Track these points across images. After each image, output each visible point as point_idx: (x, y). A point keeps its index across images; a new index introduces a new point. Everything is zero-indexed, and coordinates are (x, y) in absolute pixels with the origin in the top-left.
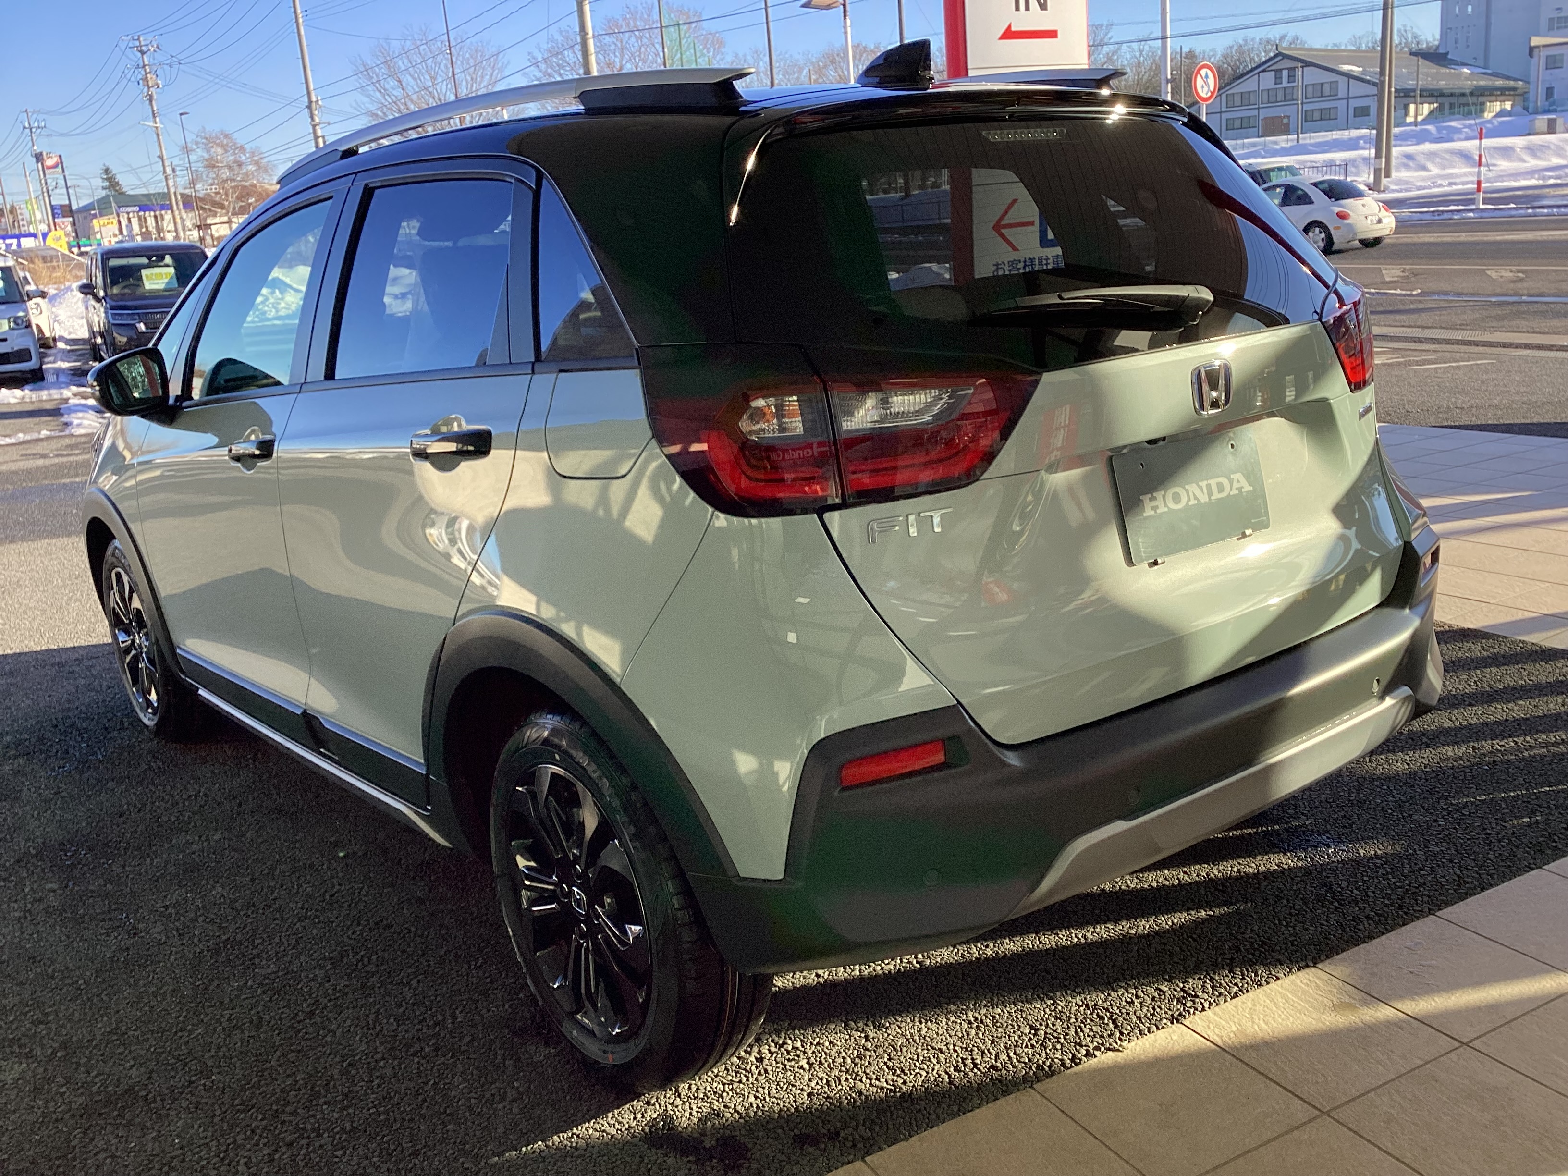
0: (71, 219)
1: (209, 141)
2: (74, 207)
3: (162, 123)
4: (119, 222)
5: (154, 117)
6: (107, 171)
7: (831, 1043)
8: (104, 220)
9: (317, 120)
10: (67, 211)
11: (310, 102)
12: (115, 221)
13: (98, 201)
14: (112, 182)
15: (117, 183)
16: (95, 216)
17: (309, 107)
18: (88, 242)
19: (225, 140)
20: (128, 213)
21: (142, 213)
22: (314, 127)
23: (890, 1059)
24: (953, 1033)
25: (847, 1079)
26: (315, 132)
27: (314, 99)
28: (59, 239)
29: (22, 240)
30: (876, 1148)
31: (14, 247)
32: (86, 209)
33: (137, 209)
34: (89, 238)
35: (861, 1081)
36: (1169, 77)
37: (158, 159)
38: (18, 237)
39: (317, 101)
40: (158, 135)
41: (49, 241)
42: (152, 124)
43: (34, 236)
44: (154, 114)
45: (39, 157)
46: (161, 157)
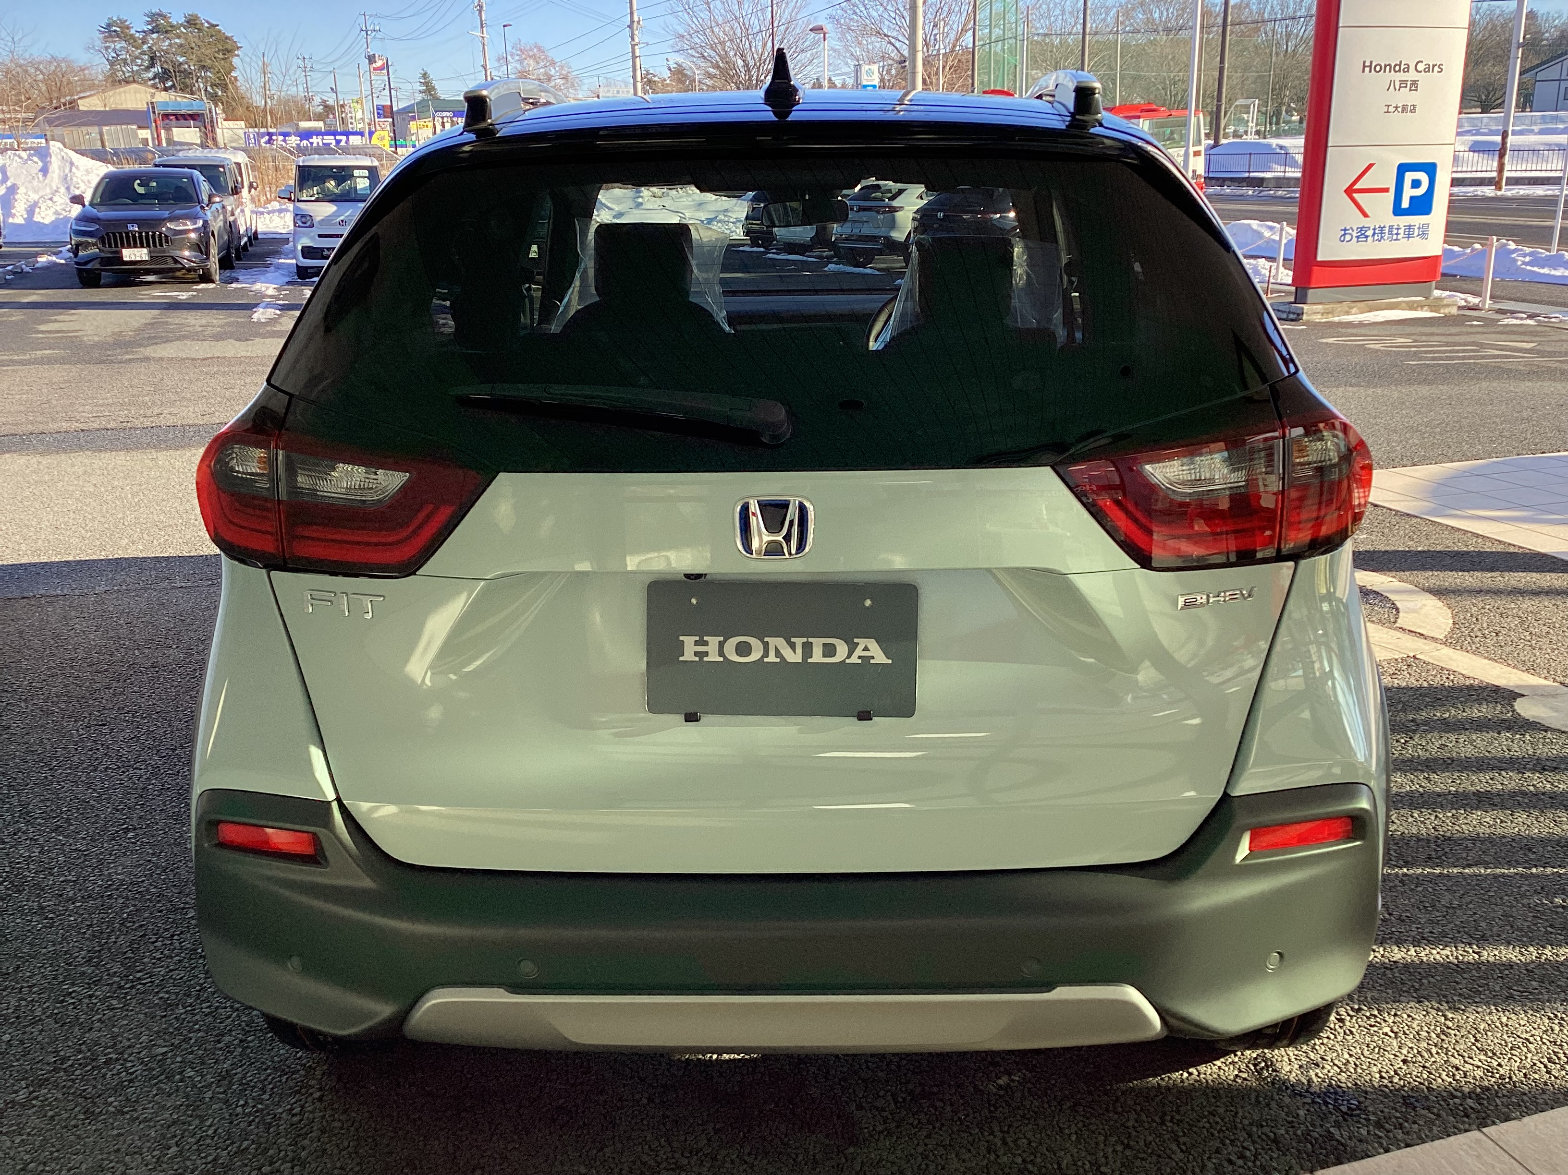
0: (391, 120)
1: (524, 53)
2: (395, 109)
3: (488, 33)
4: (434, 125)
5: (482, 27)
6: (425, 75)
7: (1409, 1016)
8: (421, 123)
9: (637, 40)
10: (385, 111)
11: (632, 21)
12: (430, 124)
13: (418, 104)
14: (429, 88)
15: (434, 88)
16: (413, 118)
17: (630, 27)
18: (404, 143)
19: (537, 53)
20: (443, 118)
21: (455, 119)
22: (633, 46)
23: (1477, 1040)
24: (1536, 1026)
25: (1438, 1053)
26: (633, 52)
27: (636, 19)
28: (382, 138)
29: (351, 137)
30: (1489, 1122)
31: (343, 143)
32: (405, 111)
33: (451, 114)
34: (405, 140)
35: (1453, 1056)
36: (1521, 41)
37: (481, 68)
38: (347, 134)
39: (638, 22)
40: (484, 44)
41: (375, 140)
42: (479, 34)
43: (361, 134)
44: (482, 24)
45: (371, 59)
46: (485, 67)
